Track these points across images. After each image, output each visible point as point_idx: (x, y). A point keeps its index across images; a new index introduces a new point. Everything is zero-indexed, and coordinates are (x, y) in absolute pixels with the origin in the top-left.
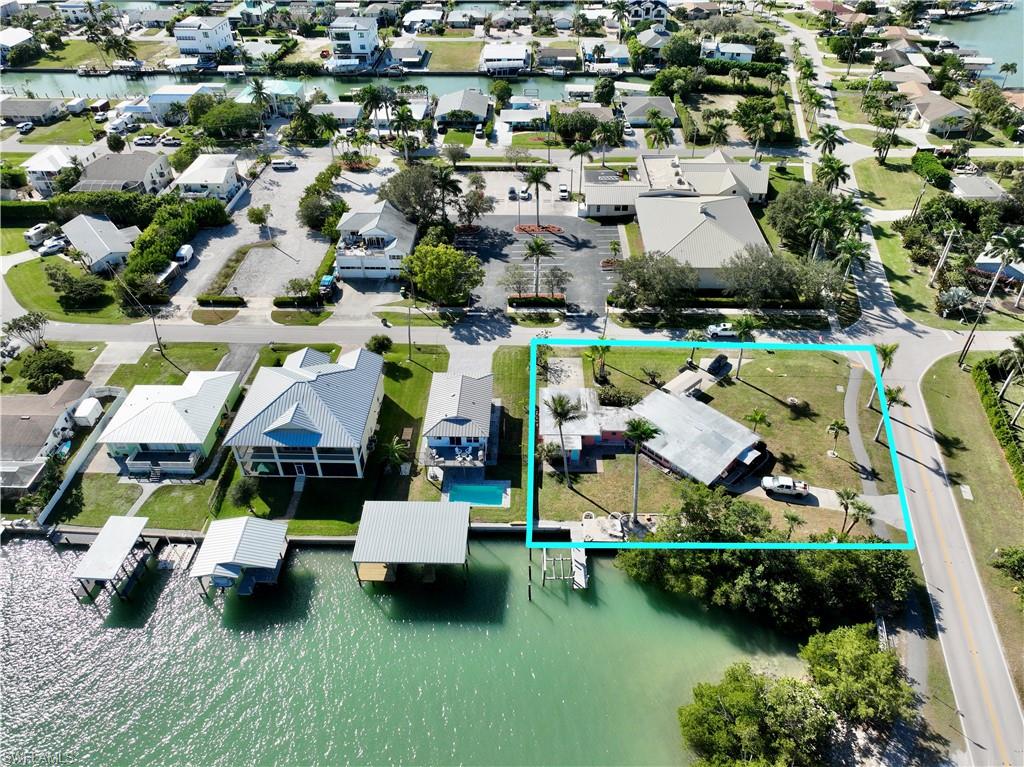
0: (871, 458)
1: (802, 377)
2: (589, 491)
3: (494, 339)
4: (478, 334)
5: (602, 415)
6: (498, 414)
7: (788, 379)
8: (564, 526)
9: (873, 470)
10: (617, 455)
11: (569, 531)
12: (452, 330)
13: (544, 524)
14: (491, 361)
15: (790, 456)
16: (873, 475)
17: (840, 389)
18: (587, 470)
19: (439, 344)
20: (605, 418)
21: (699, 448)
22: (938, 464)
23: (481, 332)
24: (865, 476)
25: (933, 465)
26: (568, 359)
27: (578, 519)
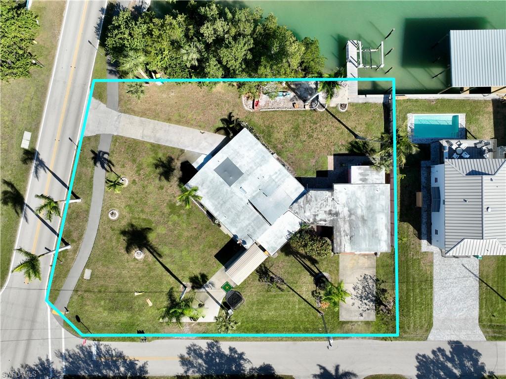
0: (92, 177)
1: (120, 292)
2: (342, 133)
3: (434, 352)
4: (451, 360)
5: (330, 213)
6: (424, 229)
7: (135, 288)
8: (362, 98)
9: (95, 164)
10: (315, 176)
11: (359, 94)
12: (482, 368)
13: (379, 99)
14: (434, 314)
15: (163, 178)
16: (98, 158)
17: (88, 274)
18: (341, 158)
19: (494, 342)
20: (328, 209)
21: (247, 168)
22: (36, 172)
23: (449, 365)
24: (106, 156)
25: (41, 171)
26: (354, 319)
27: (352, 105)
